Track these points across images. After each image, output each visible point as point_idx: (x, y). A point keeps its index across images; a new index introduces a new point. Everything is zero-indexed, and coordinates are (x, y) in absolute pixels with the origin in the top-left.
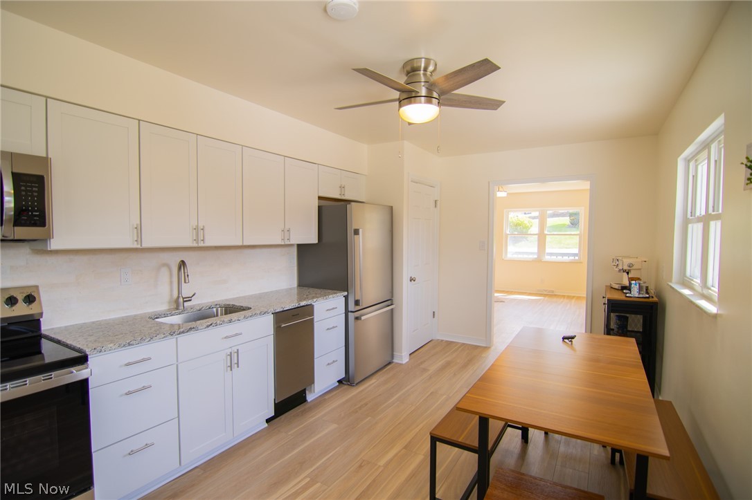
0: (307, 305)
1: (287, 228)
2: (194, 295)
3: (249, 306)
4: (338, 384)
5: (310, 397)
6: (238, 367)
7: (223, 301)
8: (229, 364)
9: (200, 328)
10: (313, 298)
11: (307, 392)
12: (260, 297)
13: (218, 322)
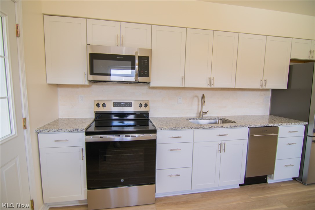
0: (273, 126)
1: (264, 79)
2: (208, 112)
3: (235, 121)
4: (292, 179)
5: (269, 181)
6: (224, 152)
7: (222, 116)
8: (219, 149)
9: (205, 128)
10: (279, 122)
11: (268, 177)
12: (244, 117)
13: (215, 127)
